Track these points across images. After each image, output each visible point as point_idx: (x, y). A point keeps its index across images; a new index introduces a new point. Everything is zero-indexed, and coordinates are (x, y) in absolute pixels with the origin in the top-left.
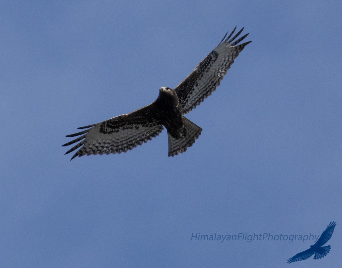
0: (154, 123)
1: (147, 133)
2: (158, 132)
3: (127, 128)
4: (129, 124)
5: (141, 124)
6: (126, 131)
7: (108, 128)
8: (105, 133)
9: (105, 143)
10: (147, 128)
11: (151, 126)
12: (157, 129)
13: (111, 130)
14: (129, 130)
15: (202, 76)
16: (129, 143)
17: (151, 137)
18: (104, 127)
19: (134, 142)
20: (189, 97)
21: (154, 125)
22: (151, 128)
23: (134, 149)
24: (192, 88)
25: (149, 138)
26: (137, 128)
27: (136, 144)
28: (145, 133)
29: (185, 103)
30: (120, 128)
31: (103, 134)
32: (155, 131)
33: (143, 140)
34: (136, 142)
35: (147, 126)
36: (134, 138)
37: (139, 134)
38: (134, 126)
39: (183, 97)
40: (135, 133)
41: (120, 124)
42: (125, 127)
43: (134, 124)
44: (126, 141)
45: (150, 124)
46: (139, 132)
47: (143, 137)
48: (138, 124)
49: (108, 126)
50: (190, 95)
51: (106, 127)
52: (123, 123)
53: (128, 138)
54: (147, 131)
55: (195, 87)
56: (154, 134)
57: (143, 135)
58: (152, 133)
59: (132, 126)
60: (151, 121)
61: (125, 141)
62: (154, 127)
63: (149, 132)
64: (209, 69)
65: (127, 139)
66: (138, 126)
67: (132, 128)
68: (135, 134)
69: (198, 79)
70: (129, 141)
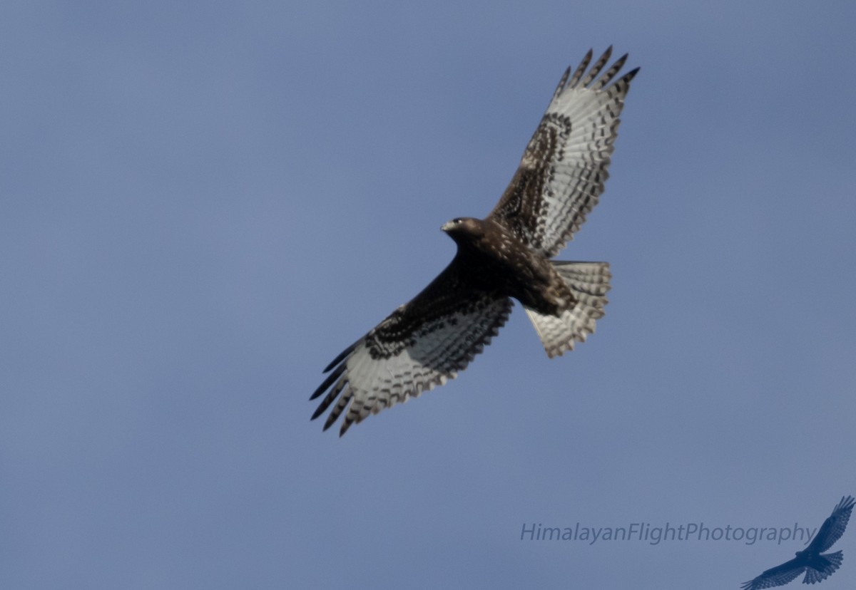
0: (484, 298)
1: (482, 324)
2: (504, 315)
3: (431, 330)
4: (430, 320)
5: (458, 311)
6: (432, 335)
7: (386, 345)
8: (388, 356)
9: (398, 376)
10: (476, 314)
11: (481, 307)
12: (499, 308)
13: (397, 346)
14: (439, 331)
15: (553, 171)
16: (455, 358)
17: (494, 329)
18: (376, 346)
19: (462, 352)
20: (543, 222)
21: (487, 303)
22: (486, 311)
23: (471, 365)
24: (542, 203)
25: (491, 333)
26: (454, 322)
27: (469, 354)
28: (478, 325)
29: (540, 237)
30: (415, 333)
31: (383, 361)
32: (495, 313)
33: (482, 341)
34: (467, 351)
35: (472, 311)
36: (458, 343)
37: (465, 332)
38: (444, 320)
39: (527, 225)
40: (456, 332)
41: (410, 327)
42: (423, 329)
43: (442, 318)
44: (445, 356)
45: (478, 303)
46: (463, 328)
47: (478, 336)
48: (450, 312)
49: (384, 340)
50: (544, 218)
51: (380, 343)
52: (414, 323)
53: (443, 348)
54: (479, 321)
55: (546, 198)
56: (499, 321)
57: (475, 331)
58: (491, 320)
59: (440, 322)
60: (477, 298)
61: (441, 356)
62: (490, 307)
63: (486, 321)
64: (561, 152)
65: (443, 352)
66: (452, 318)
67: (442, 326)
68: (456, 335)
69: (546, 180)
70: (449, 353)
